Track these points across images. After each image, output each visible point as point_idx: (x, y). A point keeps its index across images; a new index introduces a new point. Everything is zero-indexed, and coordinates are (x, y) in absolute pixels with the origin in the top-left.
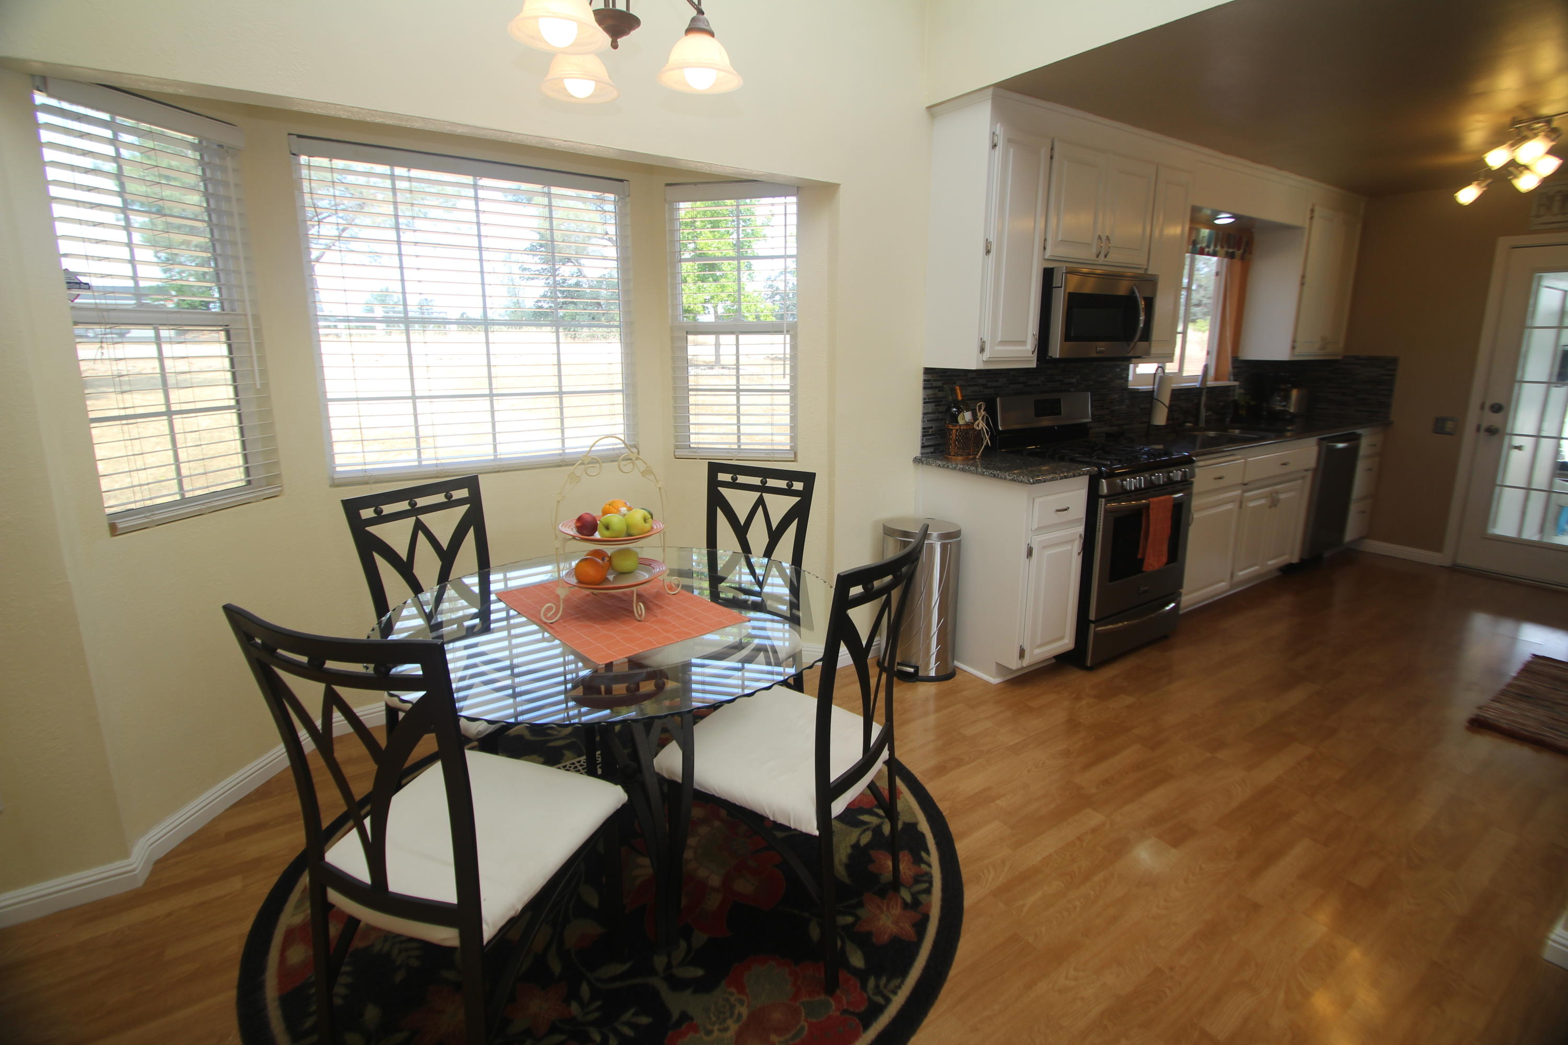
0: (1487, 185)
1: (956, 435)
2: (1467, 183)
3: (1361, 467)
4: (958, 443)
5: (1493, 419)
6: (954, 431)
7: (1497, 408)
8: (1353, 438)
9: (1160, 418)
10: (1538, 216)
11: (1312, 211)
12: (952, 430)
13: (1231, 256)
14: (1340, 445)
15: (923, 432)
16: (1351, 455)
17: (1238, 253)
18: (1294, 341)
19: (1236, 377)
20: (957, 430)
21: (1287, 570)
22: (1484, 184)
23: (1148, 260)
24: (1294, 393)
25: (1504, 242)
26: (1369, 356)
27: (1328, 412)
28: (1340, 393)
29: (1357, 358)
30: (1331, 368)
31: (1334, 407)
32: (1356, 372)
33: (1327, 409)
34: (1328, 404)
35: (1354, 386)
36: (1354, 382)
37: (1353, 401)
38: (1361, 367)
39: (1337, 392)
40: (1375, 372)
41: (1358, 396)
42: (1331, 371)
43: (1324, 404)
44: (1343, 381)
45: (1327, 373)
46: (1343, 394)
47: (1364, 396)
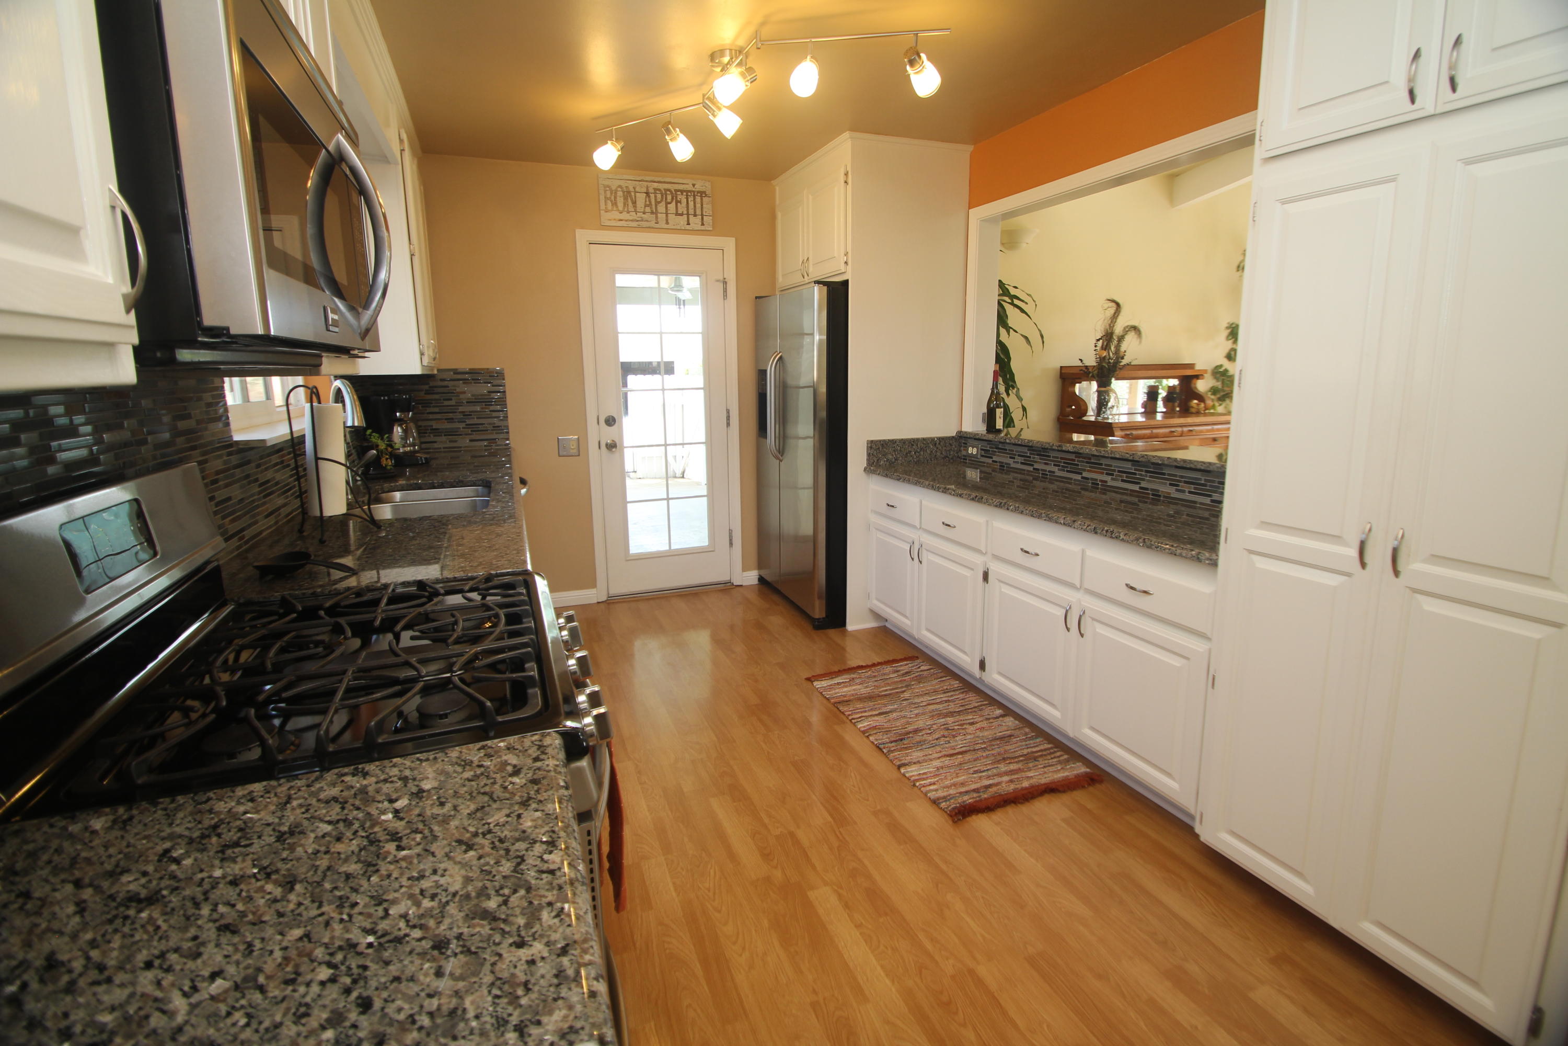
5: (608, 434)
7: (611, 421)
22: (619, 147)
25: (582, 236)
26: (470, 369)
27: (436, 445)
28: (446, 419)
29: (456, 372)
30: (426, 387)
31: (444, 438)
32: (458, 390)
33: (435, 442)
34: (434, 436)
35: (461, 409)
36: (460, 404)
37: (463, 428)
38: (464, 383)
39: (442, 419)
40: (483, 389)
41: (468, 422)
42: (426, 390)
43: (429, 436)
44: (446, 403)
45: (422, 394)
46: (451, 420)
47: (476, 421)
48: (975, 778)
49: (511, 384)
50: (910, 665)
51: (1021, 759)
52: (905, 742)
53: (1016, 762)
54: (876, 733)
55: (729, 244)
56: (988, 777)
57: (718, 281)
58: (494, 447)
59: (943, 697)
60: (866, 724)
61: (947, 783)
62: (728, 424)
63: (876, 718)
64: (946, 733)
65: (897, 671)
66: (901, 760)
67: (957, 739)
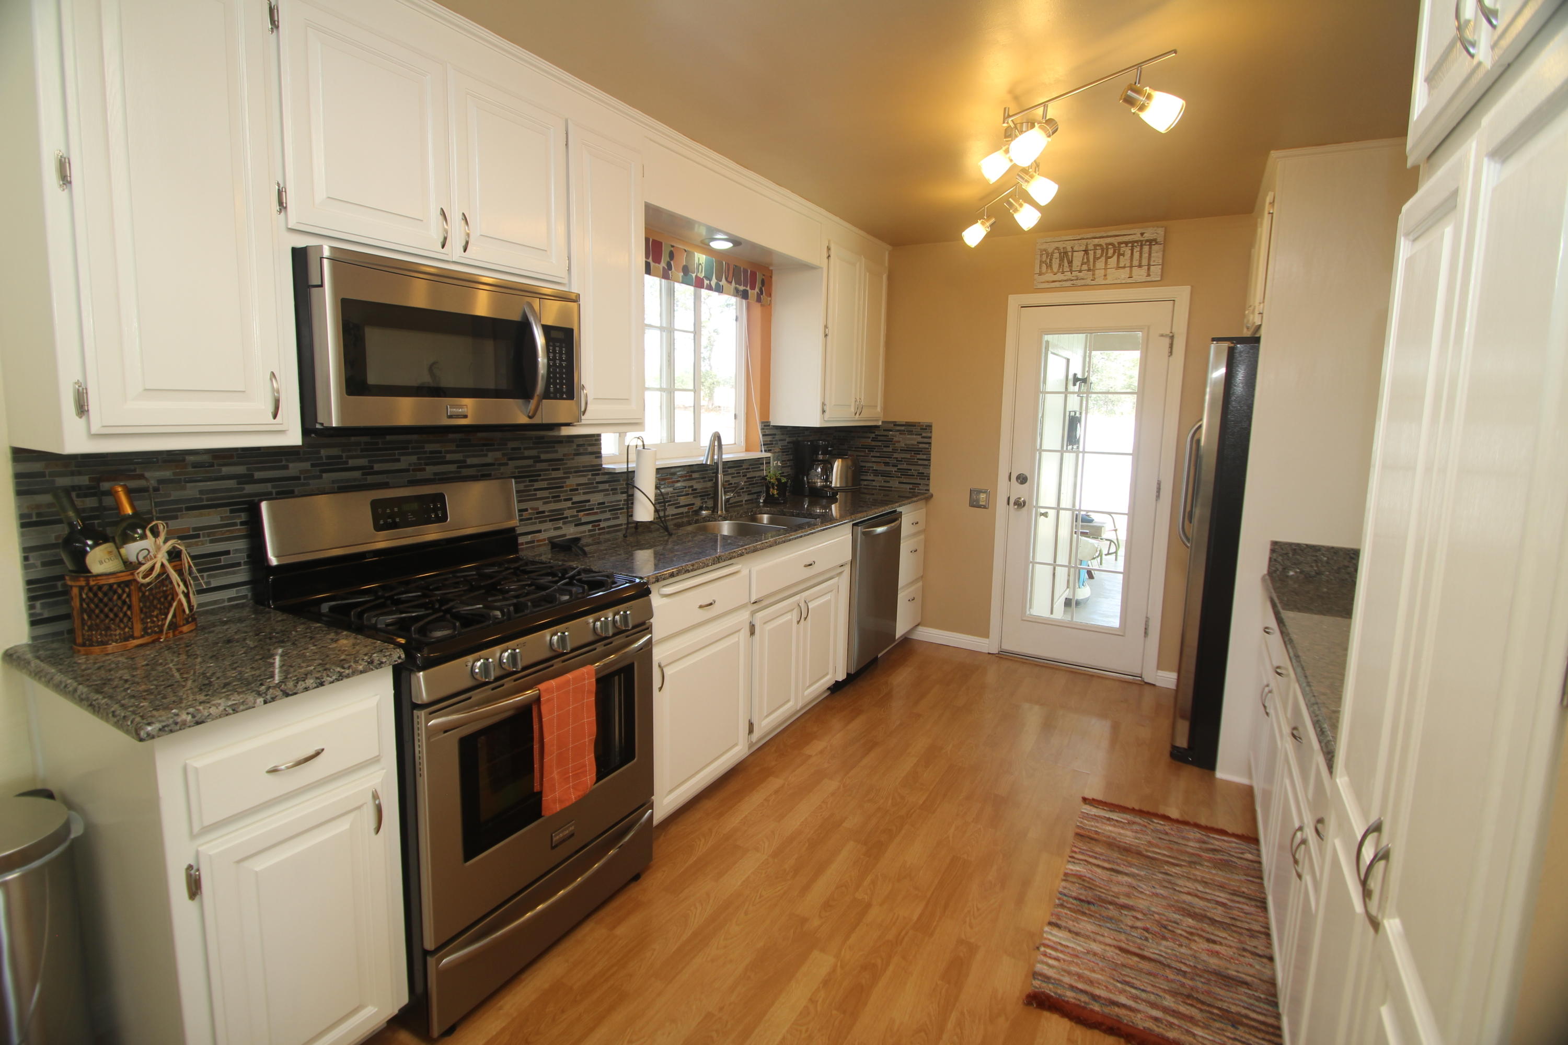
0: (991, 226)
1: (82, 600)
2: (972, 222)
3: (905, 547)
4: (90, 617)
5: (1019, 491)
6: (75, 591)
7: (1022, 479)
8: (894, 517)
9: (644, 512)
10: (1040, 274)
11: (829, 249)
12: (71, 587)
13: (744, 295)
14: (880, 530)
15: (29, 590)
16: (894, 537)
17: (753, 293)
18: (824, 404)
19: (768, 446)
20: (81, 588)
21: (836, 688)
22: (988, 224)
23: (569, 270)
24: (837, 465)
25: (1014, 301)
26: (906, 422)
27: (874, 483)
28: (884, 463)
29: (895, 424)
30: (873, 435)
31: (880, 478)
32: (895, 439)
33: (874, 481)
34: (874, 476)
35: (895, 455)
36: (895, 451)
37: (895, 471)
38: (900, 434)
39: (880, 462)
40: (913, 440)
41: (899, 467)
42: (873, 438)
43: (870, 475)
44: (885, 449)
45: (870, 440)
46: (887, 464)
47: (905, 466)
48: (1115, 986)
49: (937, 436)
50: (1234, 845)
51: (1215, 1011)
52: (1092, 907)
53: (1201, 1010)
54: (1074, 883)
55: (1182, 294)
56: (1135, 998)
57: (1162, 335)
58: (916, 491)
59: (1222, 897)
60: (1078, 869)
61: (1074, 969)
62: (1158, 497)
63: (1099, 871)
64: (1155, 929)
65: (1204, 842)
66: (1060, 919)
67: (1164, 943)
